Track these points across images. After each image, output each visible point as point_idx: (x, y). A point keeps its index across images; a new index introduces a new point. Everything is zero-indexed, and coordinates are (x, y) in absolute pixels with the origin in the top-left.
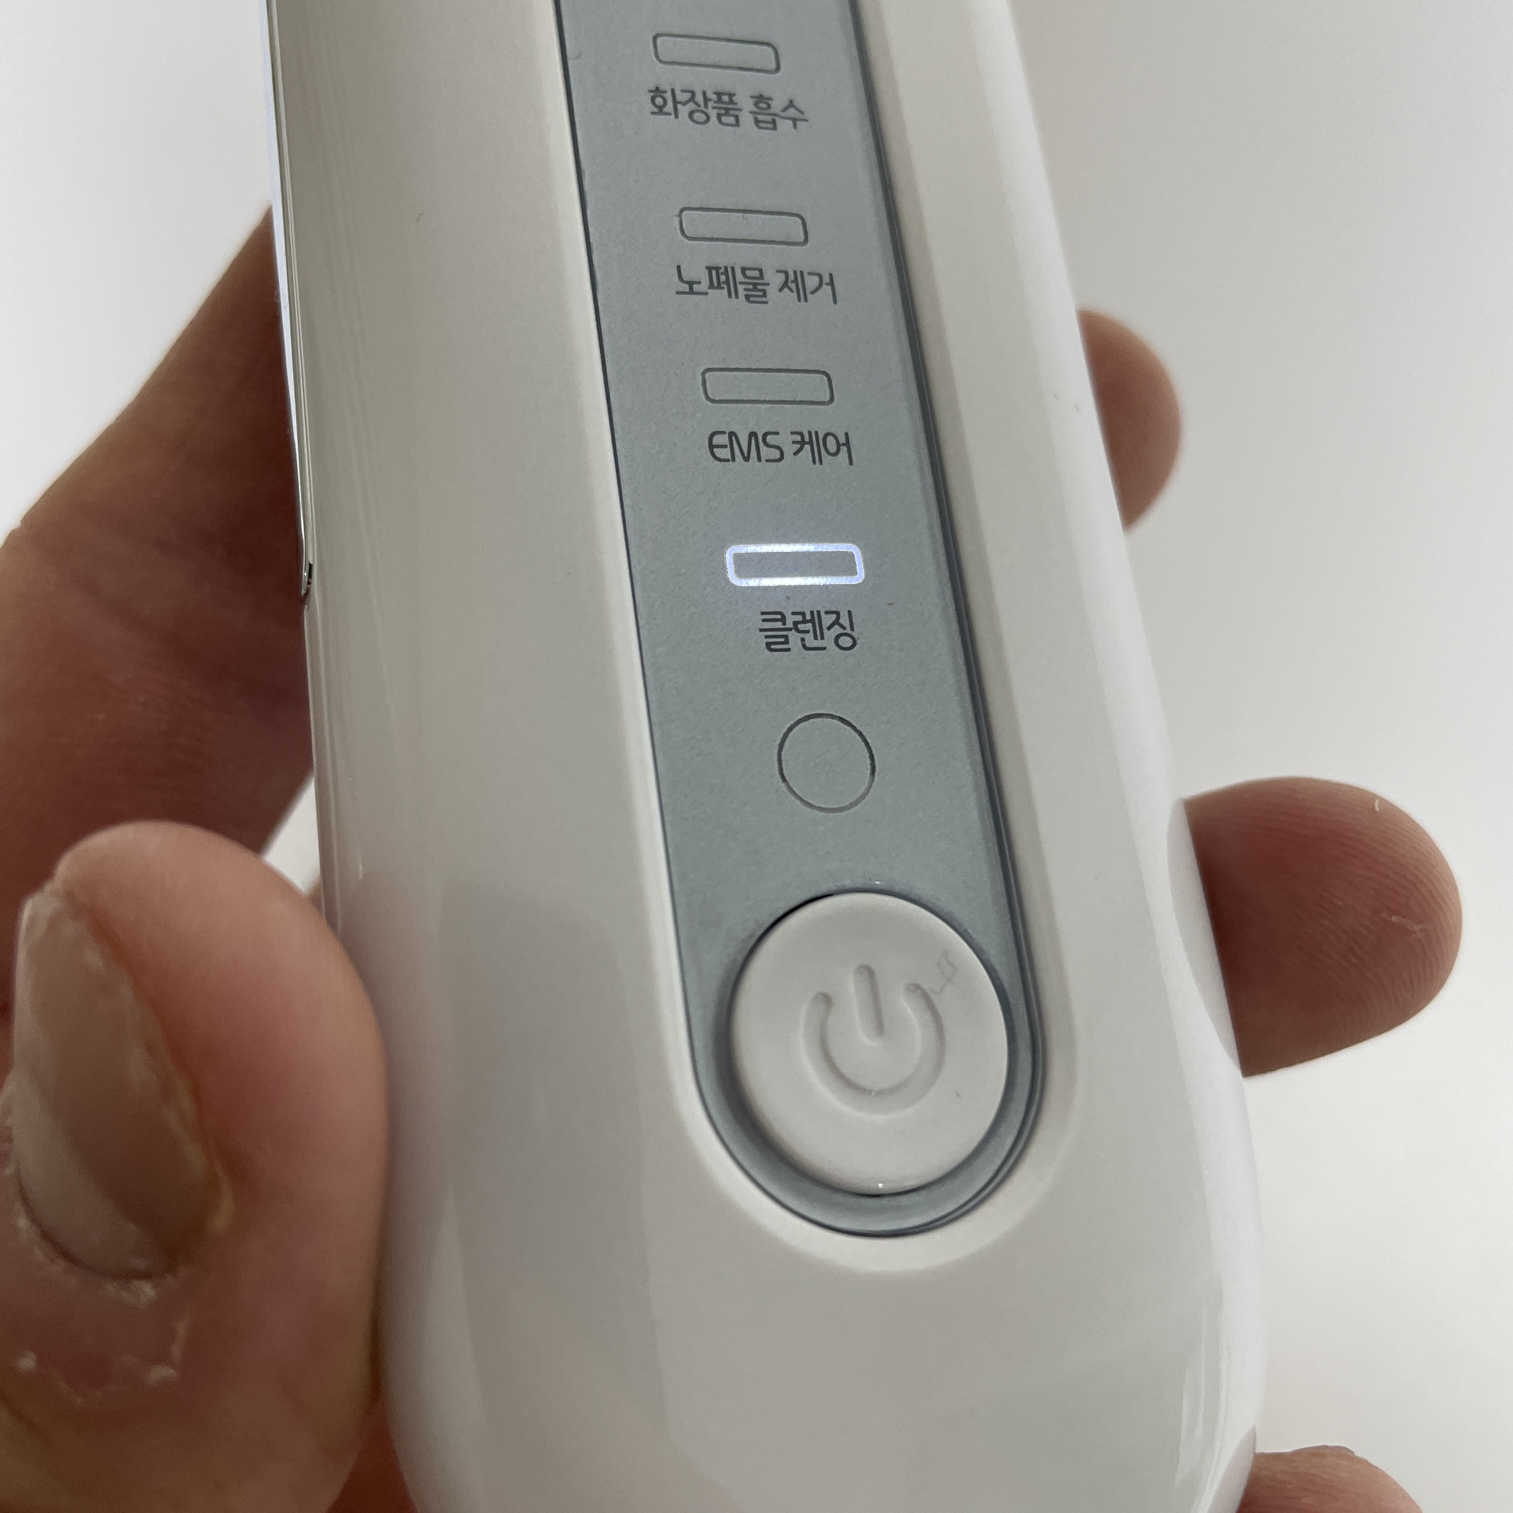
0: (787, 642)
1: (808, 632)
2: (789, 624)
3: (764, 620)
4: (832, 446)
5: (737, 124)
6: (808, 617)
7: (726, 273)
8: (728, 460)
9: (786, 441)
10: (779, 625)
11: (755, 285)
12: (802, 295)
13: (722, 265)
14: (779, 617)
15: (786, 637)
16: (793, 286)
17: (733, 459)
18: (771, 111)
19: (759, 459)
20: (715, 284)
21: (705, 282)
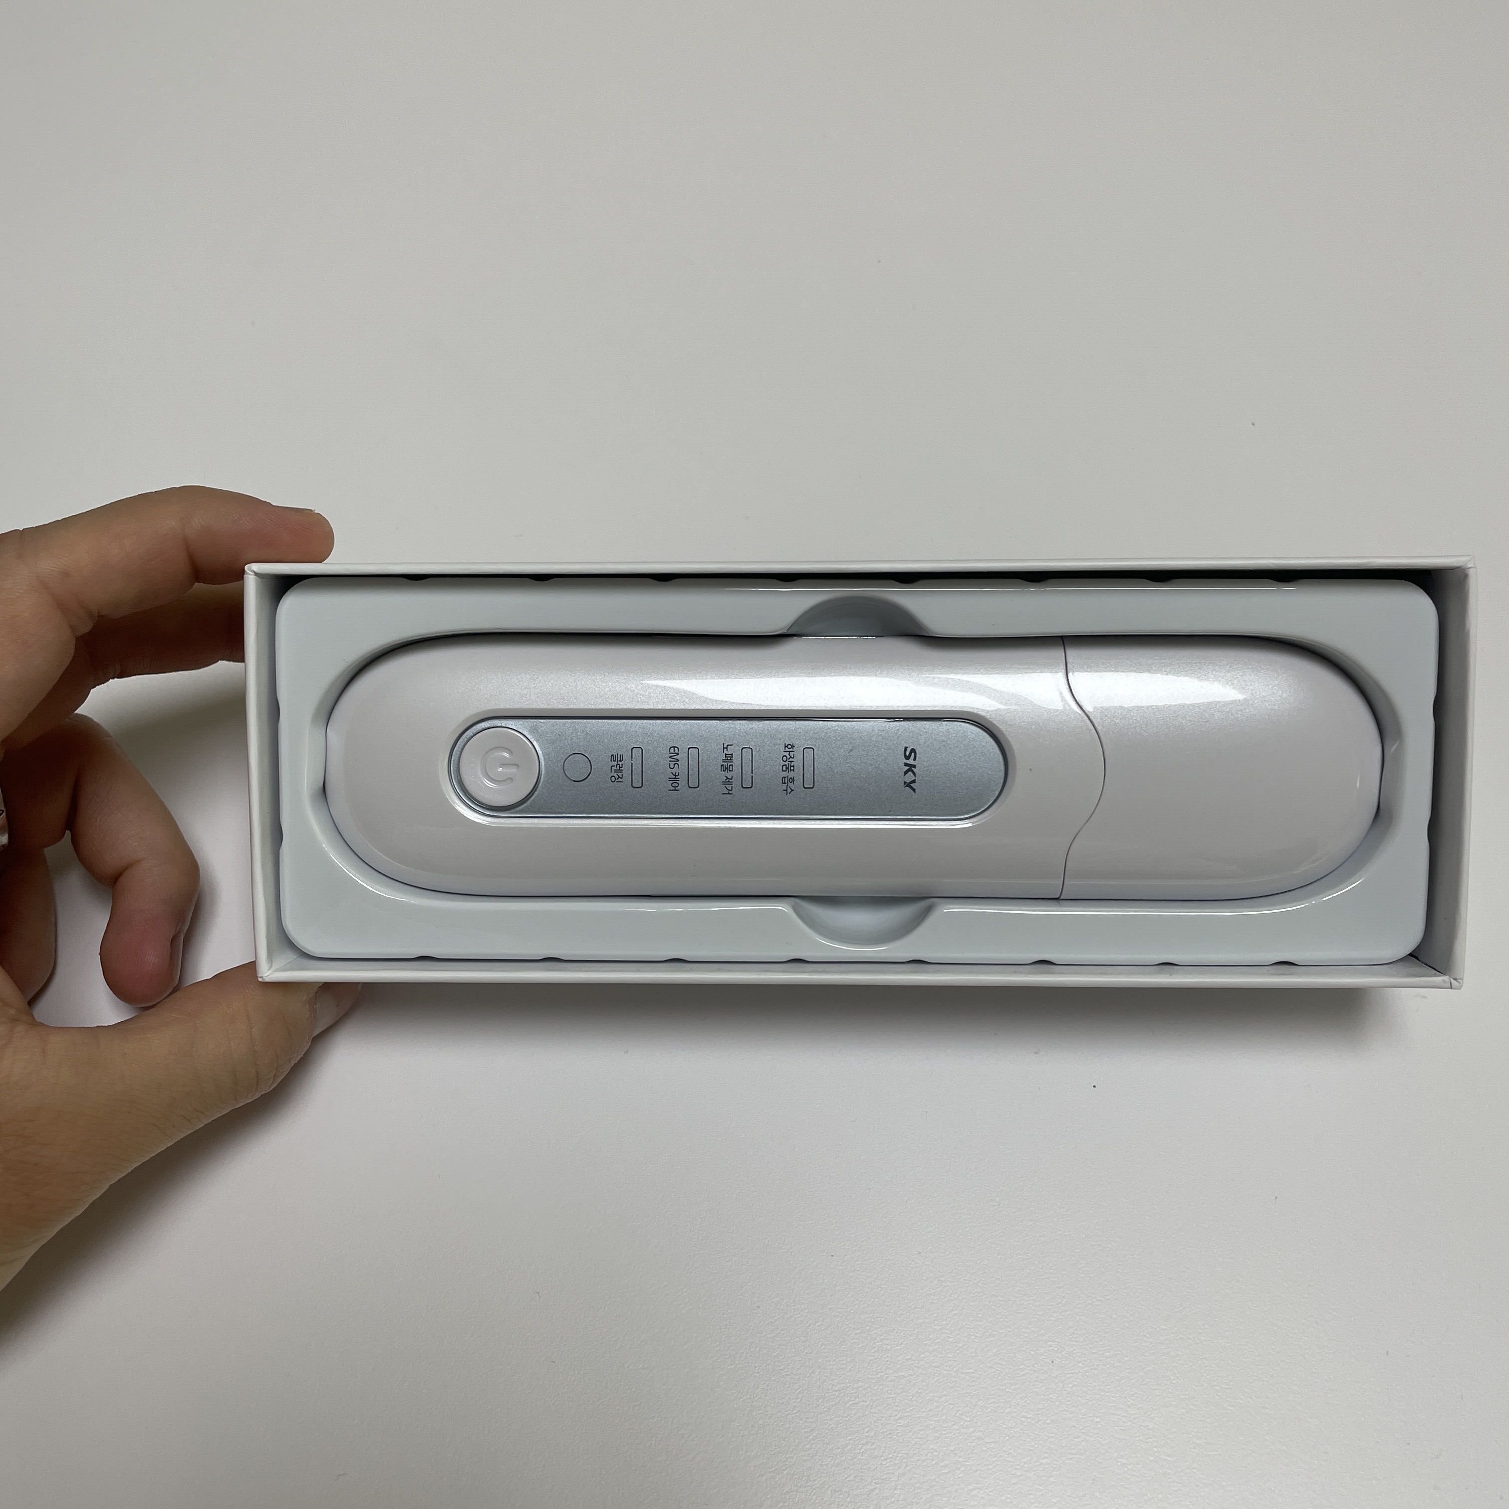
1: (616, 767)
5: (783, 771)
6: (621, 769)
7: (730, 760)
9: (675, 770)
10: (619, 759)
11: (727, 768)
12: (724, 783)
13: (733, 758)
15: (615, 761)
16: (727, 780)
19: (670, 761)
20: (727, 756)
21: (727, 753)
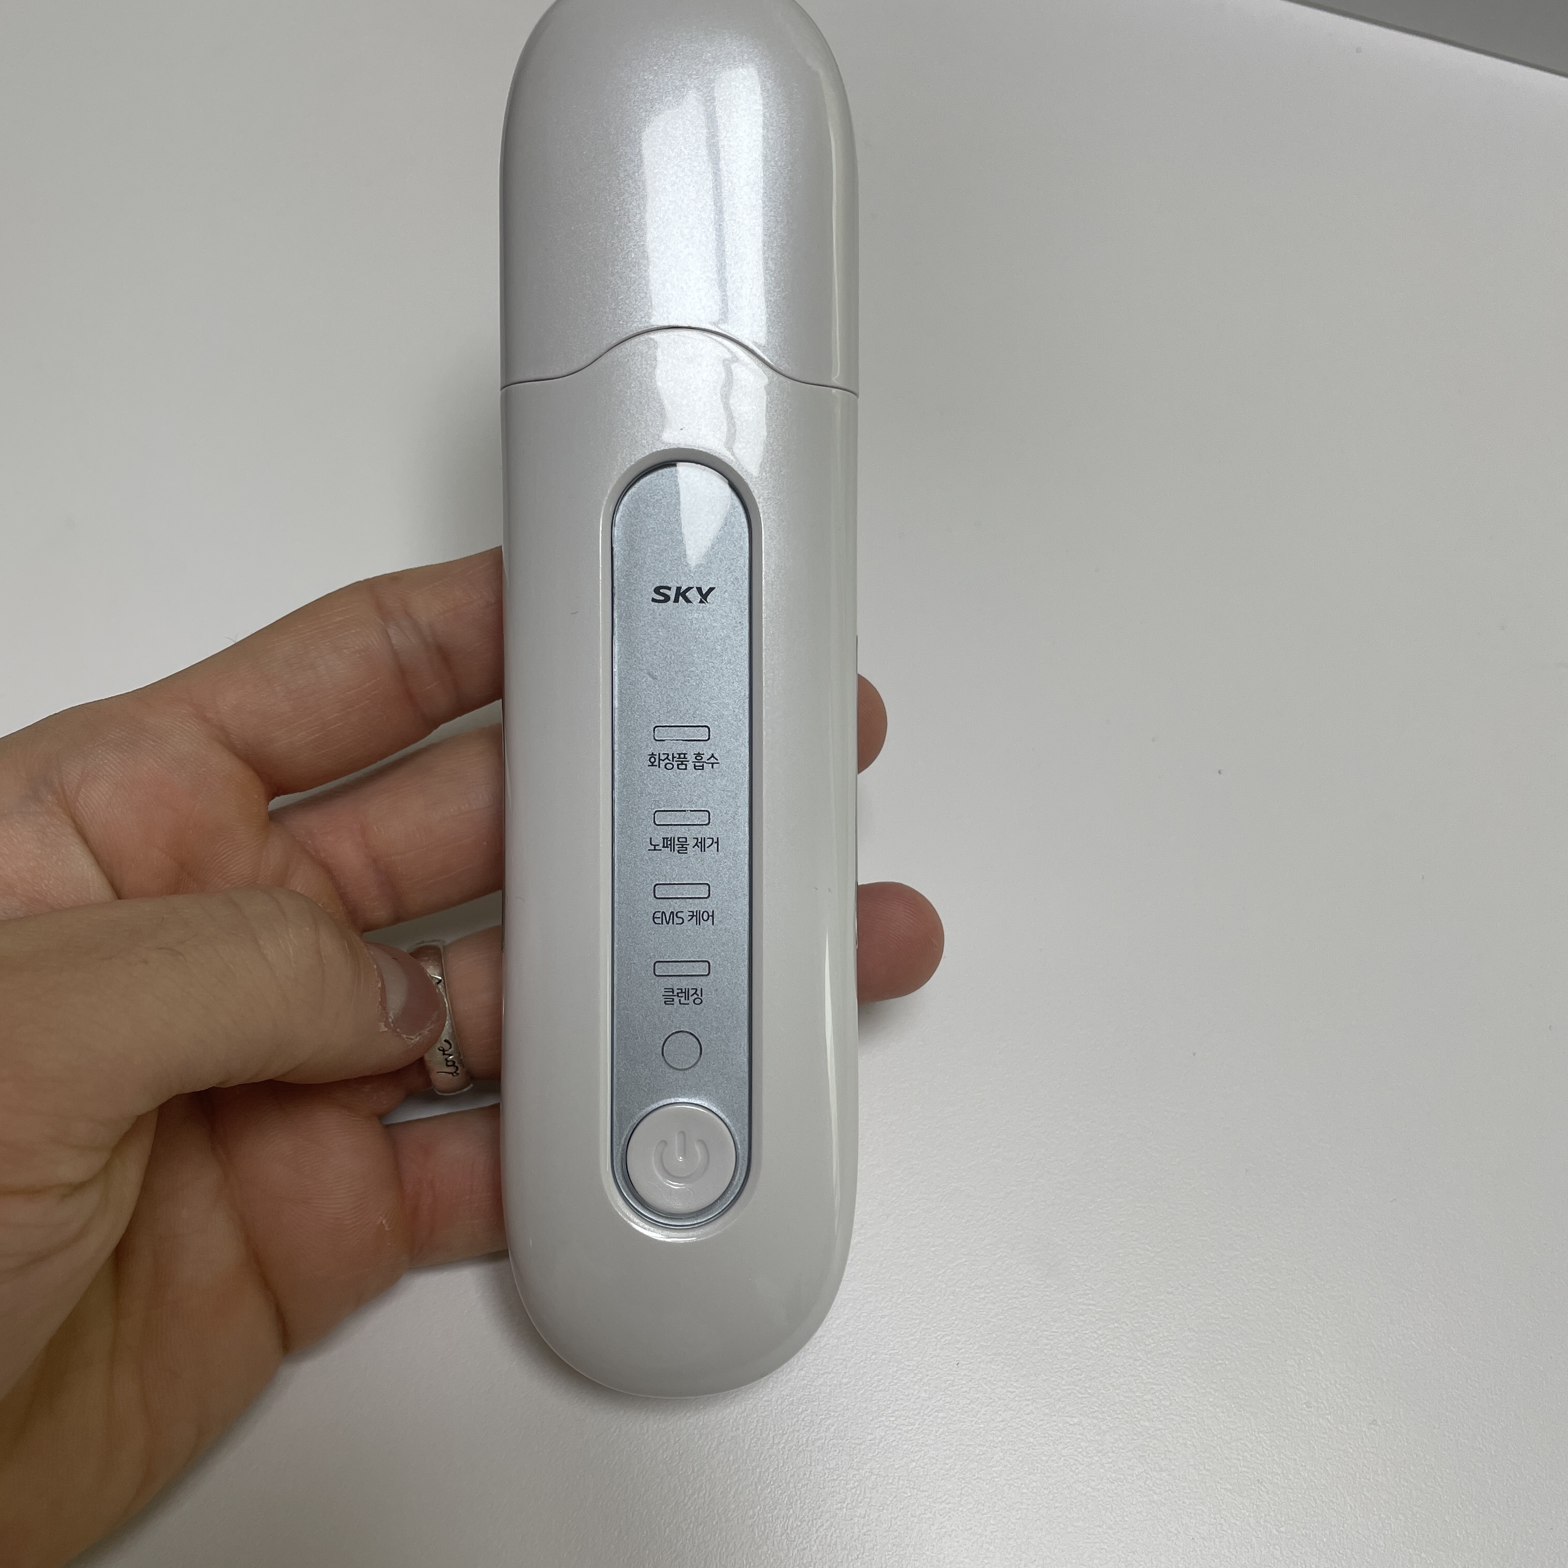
0: (673, 1001)
1: (682, 997)
2: (675, 994)
3: (665, 992)
4: (705, 917)
5: (686, 769)
6: (684, 991)
7: (671, 840)
8: (659, 924)
9: (685, 915)
10: (671, 994)
11: (683, 845)
12: (703, 849)
13: (669, 836)
14: (671, 990)
15: (673, 999)
16: (699, 845)
17: (662, 924)
18: (703, 760)
19: (673, 923)
20: (665, 845)
21: (661, 845)
